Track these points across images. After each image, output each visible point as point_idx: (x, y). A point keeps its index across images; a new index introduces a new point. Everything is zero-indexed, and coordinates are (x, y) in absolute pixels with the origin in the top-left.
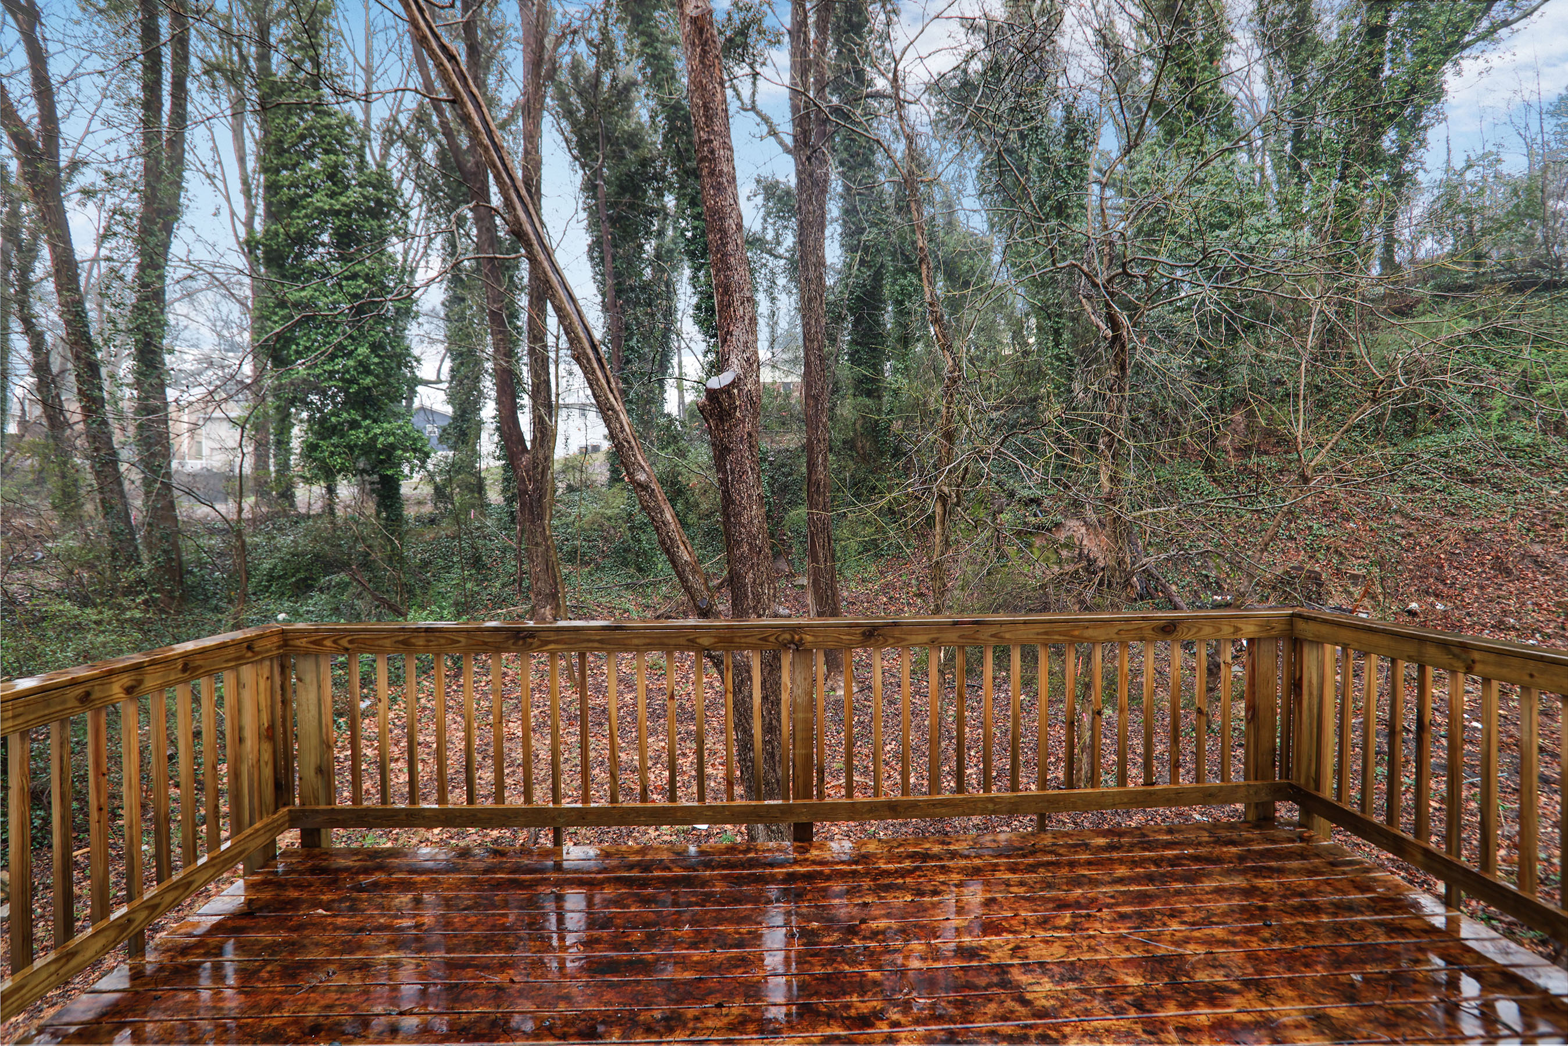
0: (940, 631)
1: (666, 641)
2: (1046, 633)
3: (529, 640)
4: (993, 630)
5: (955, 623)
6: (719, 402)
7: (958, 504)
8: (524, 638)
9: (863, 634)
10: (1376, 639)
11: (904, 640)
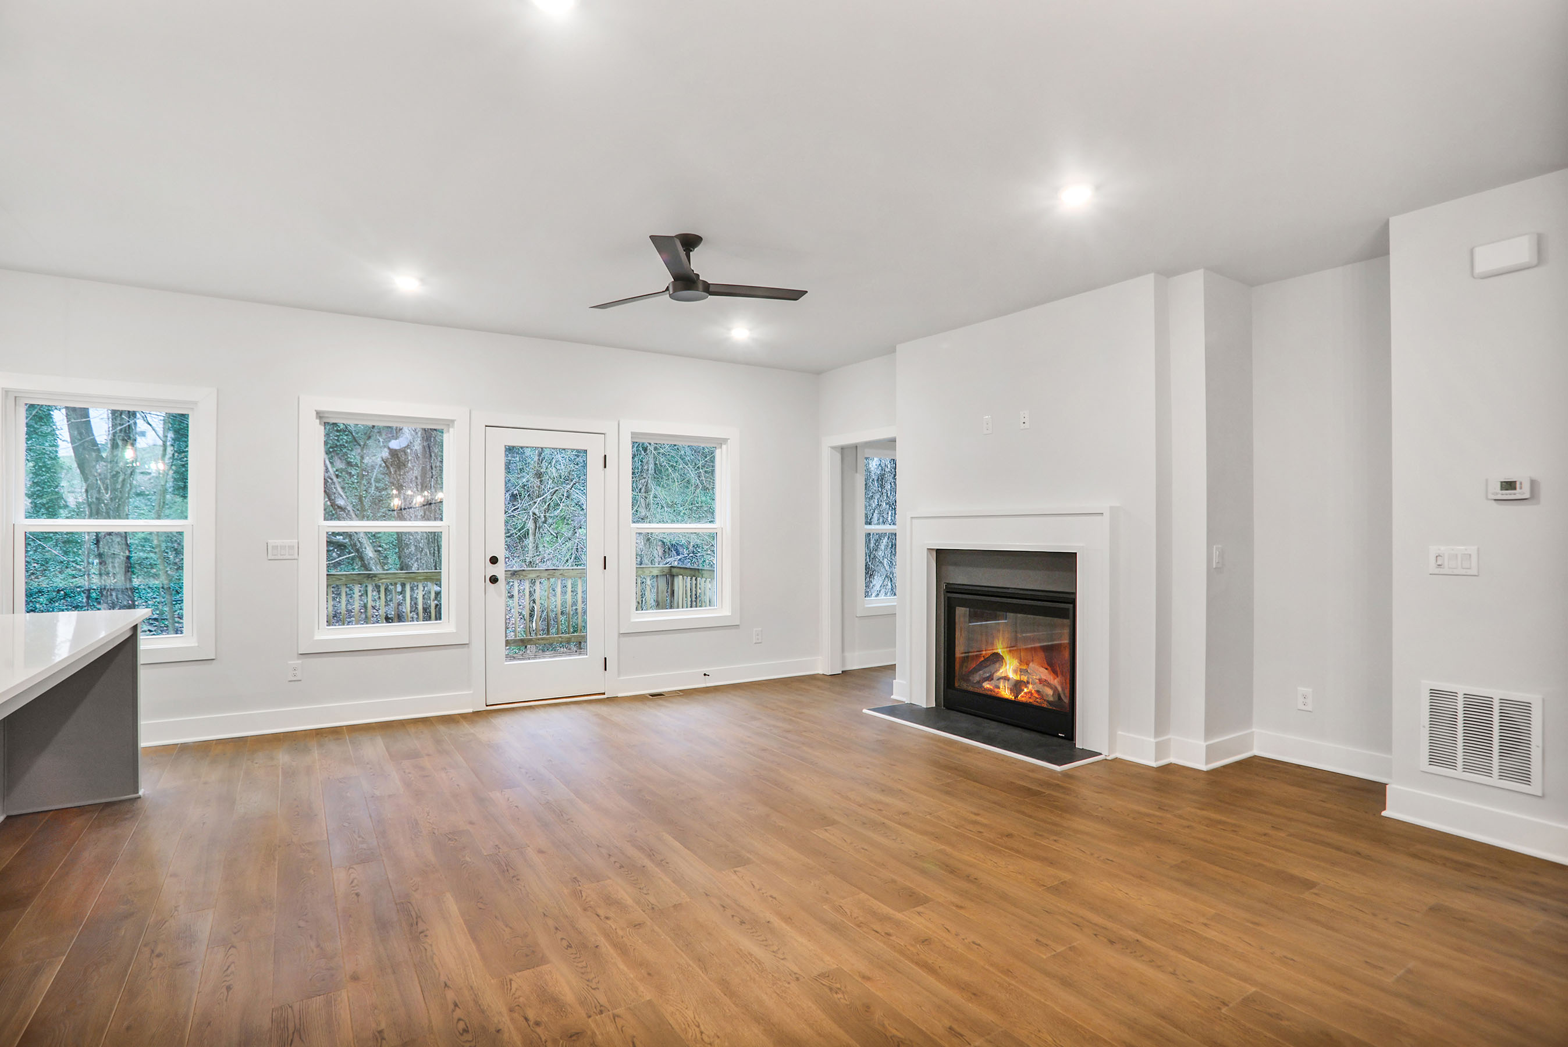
0: (541, 573)
1: (432, 577)
2: (580, 573)
3: (374, 578)
4: (561, 572)
5: (546, 570)
6: (398, 457)
7: (545, 522)
8: (372, 577)
9: (511, 574)
10: (687, 571)
11: (526, 576)
